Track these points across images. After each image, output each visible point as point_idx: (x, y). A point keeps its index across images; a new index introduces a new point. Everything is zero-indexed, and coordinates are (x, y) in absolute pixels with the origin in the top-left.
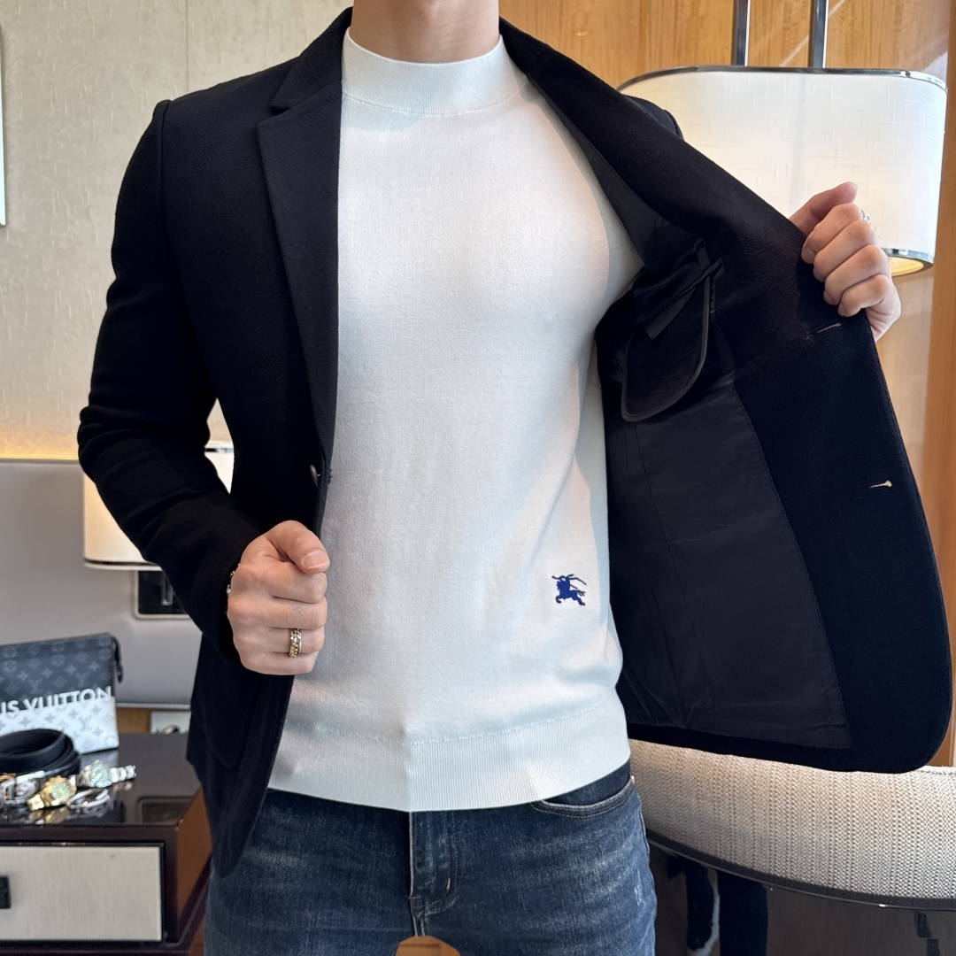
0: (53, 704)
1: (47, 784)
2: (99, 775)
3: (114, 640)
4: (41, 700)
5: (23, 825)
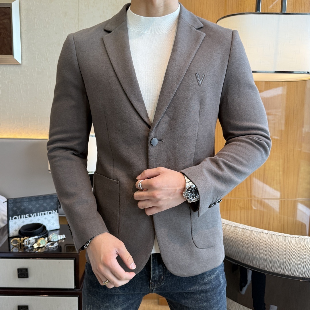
0: (39, 215)
1: (39, 240)
4: (36, 214)
5: (32, 253)
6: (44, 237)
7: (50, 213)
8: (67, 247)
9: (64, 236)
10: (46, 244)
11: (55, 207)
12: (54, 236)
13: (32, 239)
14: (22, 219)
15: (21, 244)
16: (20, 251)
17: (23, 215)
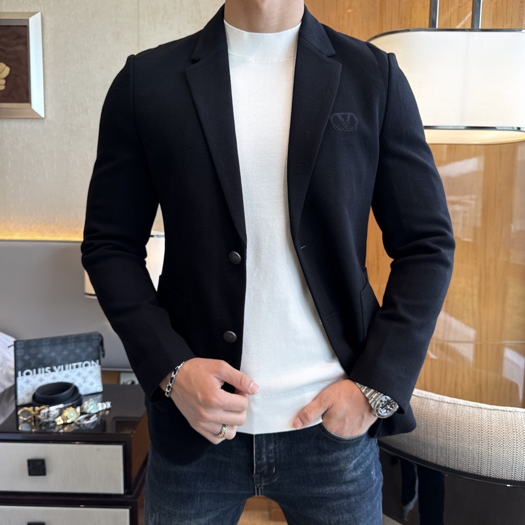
0: (69, 369)
1: (65, 411)
2: (92, 407)
3: (100, 336)
4: (62, 366)
5: (53, 432)
6: (75, 406)
7: (86, 365)
8: (117, 422)
9: (108, 405)
10: (78, 418)
11: (95, 354)
12: (91, 405)
13: (54, 409)
14: (40, 376)
15: (34, 417)
16: (34, 430)
17: (41, 368)
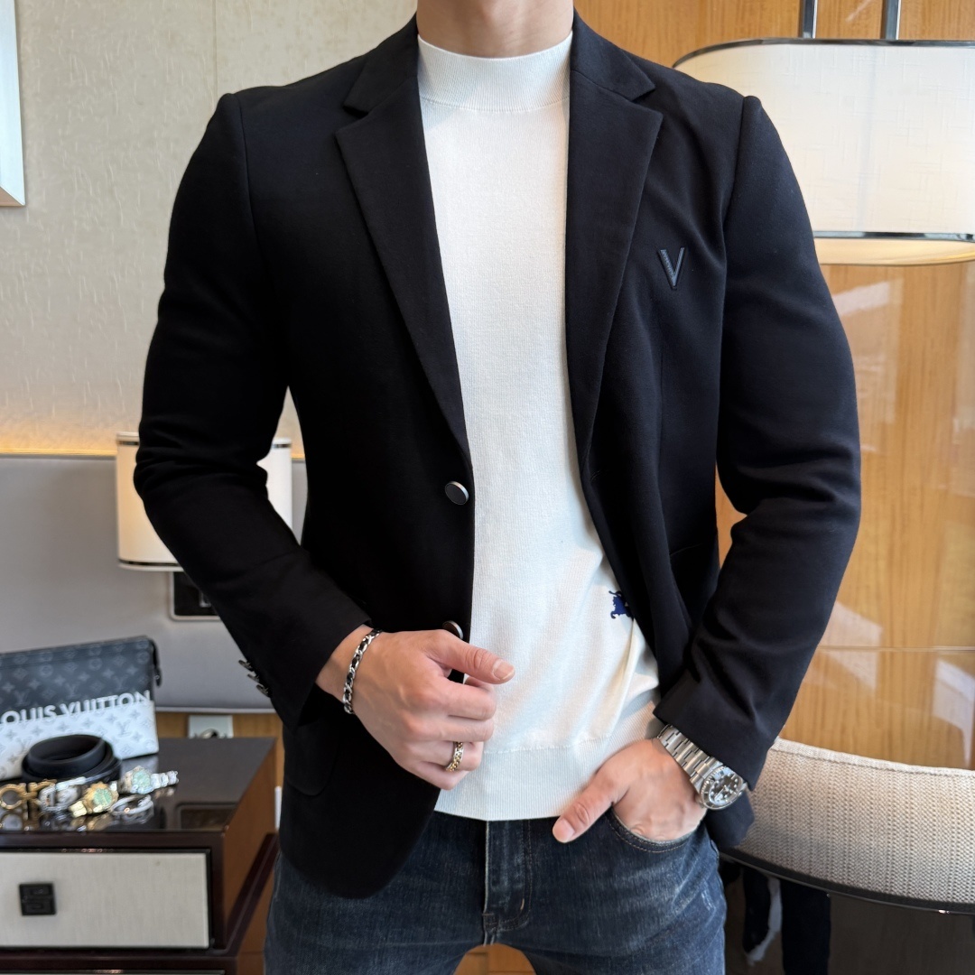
0: (91, 709)
1: (89, 790)
2: (141, 781)
3: (152, 644)
4: (78, 704)
5: (66, 831)
6: (107, 781)
7: (126, 701)
8: (184, 812)
9: (172, 777)
10: (114, 803)
11: (142, 680)
12: (139, 778)
13: (66, 788)
14: (34, 723)
15: (28, 803)
16: (27, 828)
17: (37, 708)
